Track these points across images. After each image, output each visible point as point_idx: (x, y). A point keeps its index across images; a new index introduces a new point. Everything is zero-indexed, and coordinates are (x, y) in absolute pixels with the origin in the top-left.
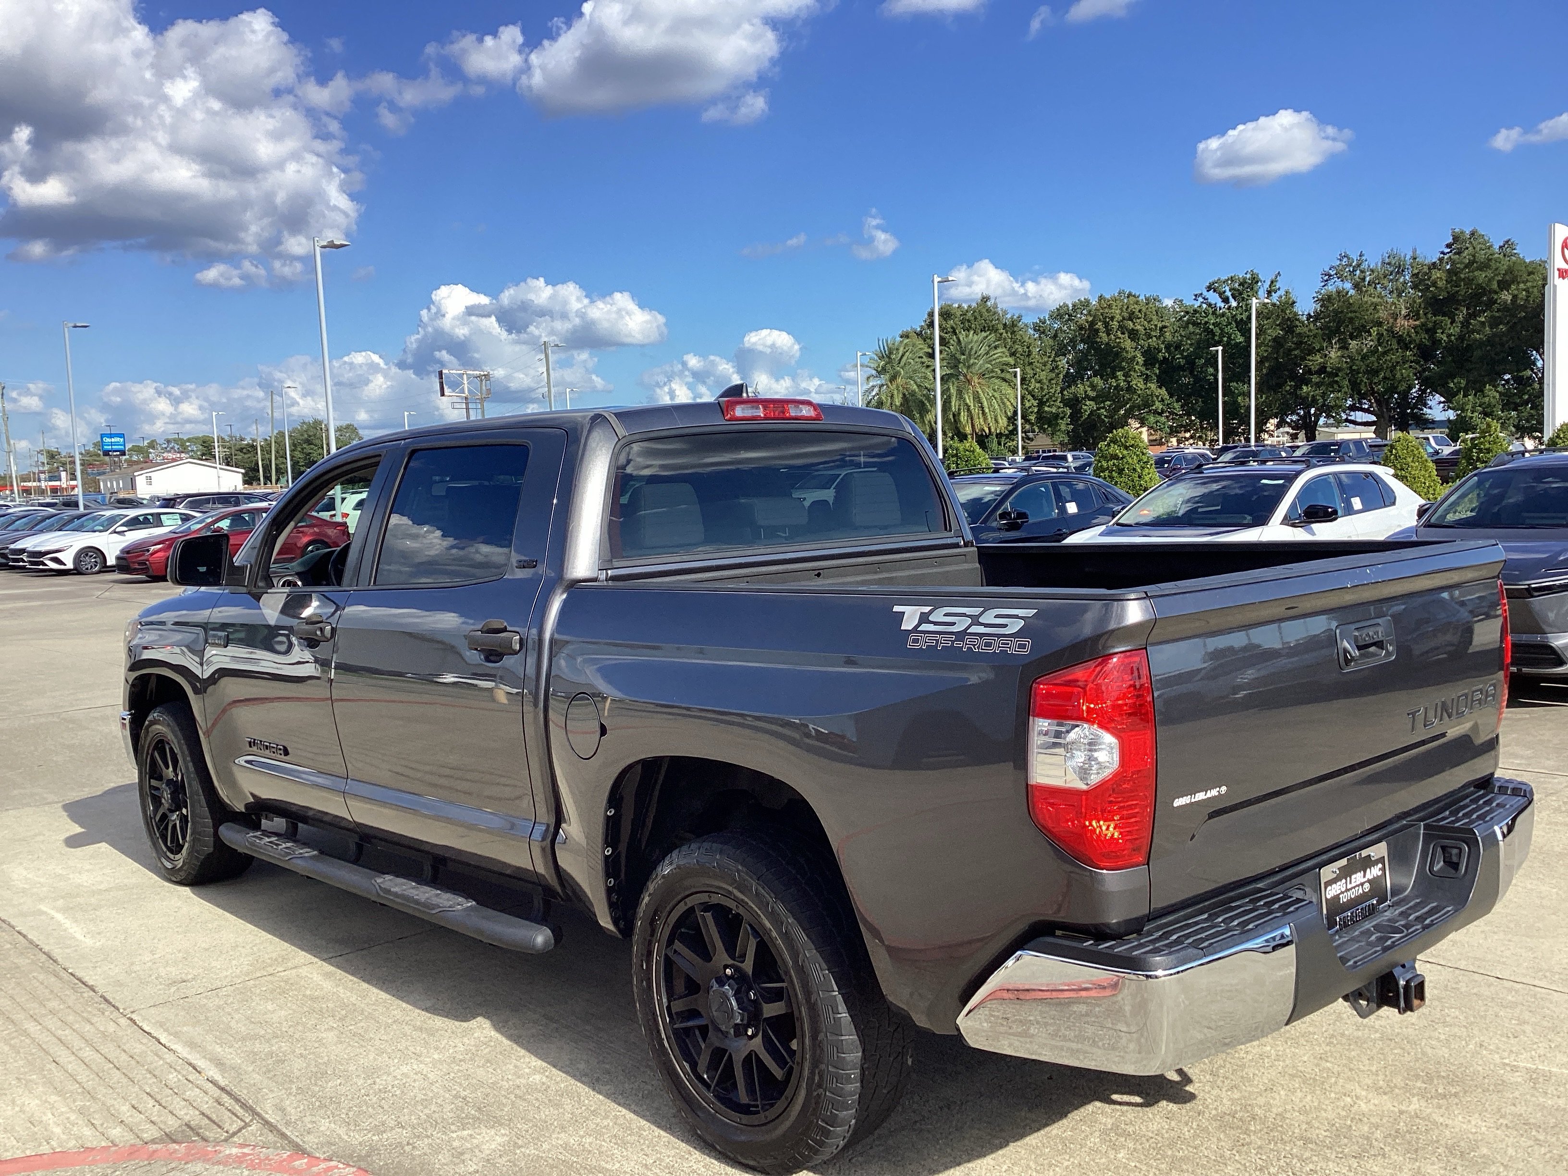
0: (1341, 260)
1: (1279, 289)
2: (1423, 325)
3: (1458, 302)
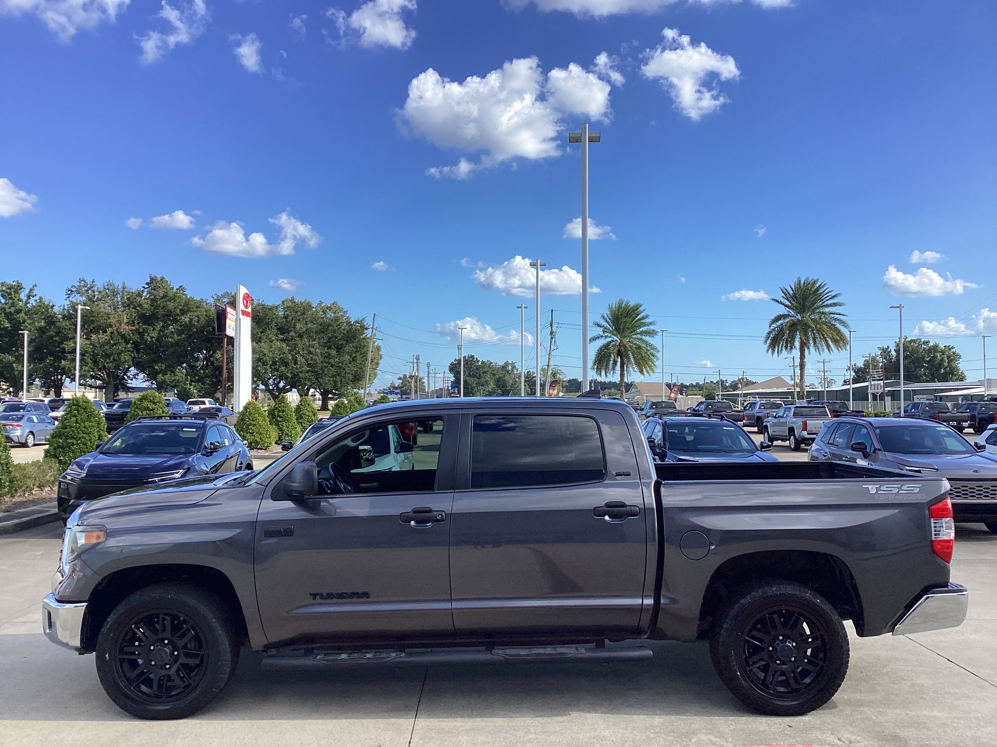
0: (80, 282)
1: (36, 295)
2: (137, 330)
3: (157, 318)
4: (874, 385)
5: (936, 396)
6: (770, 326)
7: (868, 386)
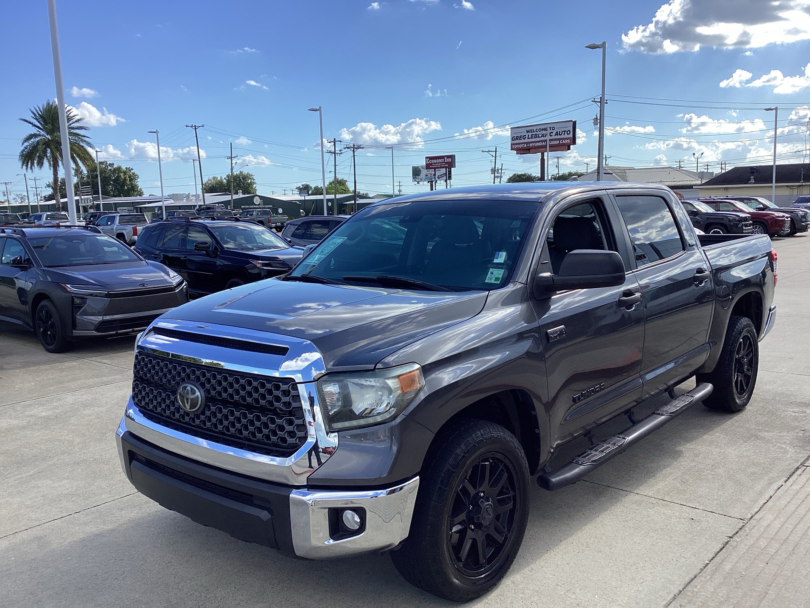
4: (85, 199)
5: (137, 207)
6: (23, 144)
7: (67, 202)
